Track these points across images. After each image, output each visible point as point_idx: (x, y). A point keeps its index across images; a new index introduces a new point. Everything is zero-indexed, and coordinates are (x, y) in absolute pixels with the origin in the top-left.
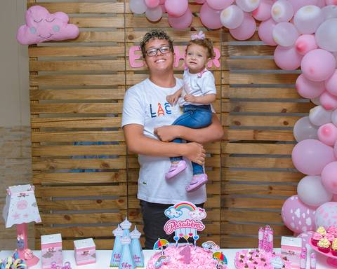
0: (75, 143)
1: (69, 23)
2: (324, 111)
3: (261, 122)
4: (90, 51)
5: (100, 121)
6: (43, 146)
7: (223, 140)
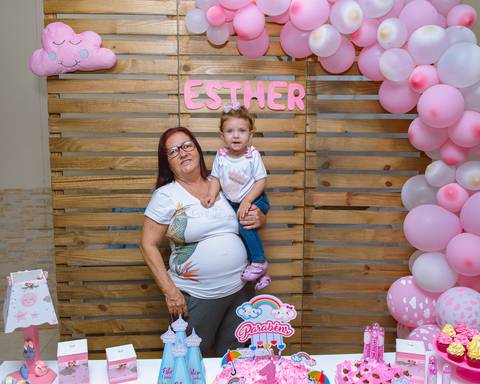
0: (114, 210)
1: (101, 46)
2: (446, 167)
3: (358, 182)
5: (144, 181)
6: (69, 214)
7: (307, 206)
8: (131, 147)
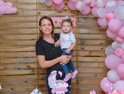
0: (16, 58)
1: (13, 7)
2: (117, 44)
3: (92, 48)
4: (22, 19)
5: (26, 48)
6: (2, 59)
7: (77, 56)
8: (22, 38)
